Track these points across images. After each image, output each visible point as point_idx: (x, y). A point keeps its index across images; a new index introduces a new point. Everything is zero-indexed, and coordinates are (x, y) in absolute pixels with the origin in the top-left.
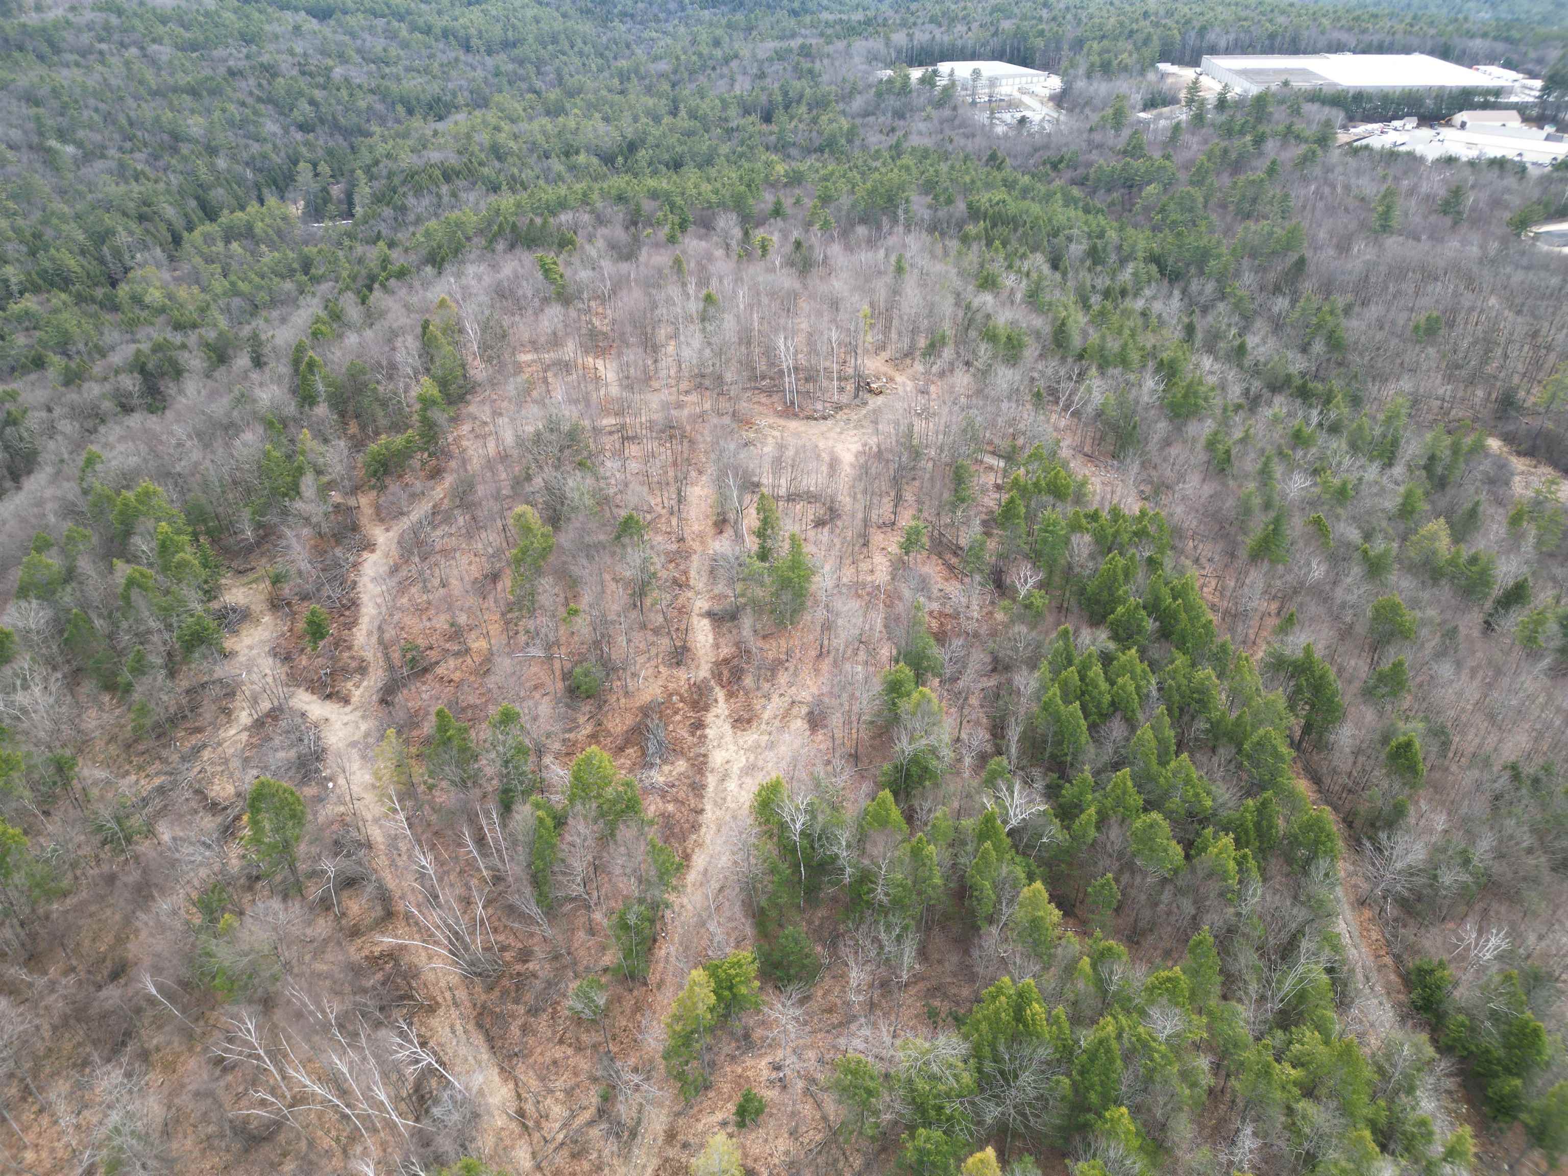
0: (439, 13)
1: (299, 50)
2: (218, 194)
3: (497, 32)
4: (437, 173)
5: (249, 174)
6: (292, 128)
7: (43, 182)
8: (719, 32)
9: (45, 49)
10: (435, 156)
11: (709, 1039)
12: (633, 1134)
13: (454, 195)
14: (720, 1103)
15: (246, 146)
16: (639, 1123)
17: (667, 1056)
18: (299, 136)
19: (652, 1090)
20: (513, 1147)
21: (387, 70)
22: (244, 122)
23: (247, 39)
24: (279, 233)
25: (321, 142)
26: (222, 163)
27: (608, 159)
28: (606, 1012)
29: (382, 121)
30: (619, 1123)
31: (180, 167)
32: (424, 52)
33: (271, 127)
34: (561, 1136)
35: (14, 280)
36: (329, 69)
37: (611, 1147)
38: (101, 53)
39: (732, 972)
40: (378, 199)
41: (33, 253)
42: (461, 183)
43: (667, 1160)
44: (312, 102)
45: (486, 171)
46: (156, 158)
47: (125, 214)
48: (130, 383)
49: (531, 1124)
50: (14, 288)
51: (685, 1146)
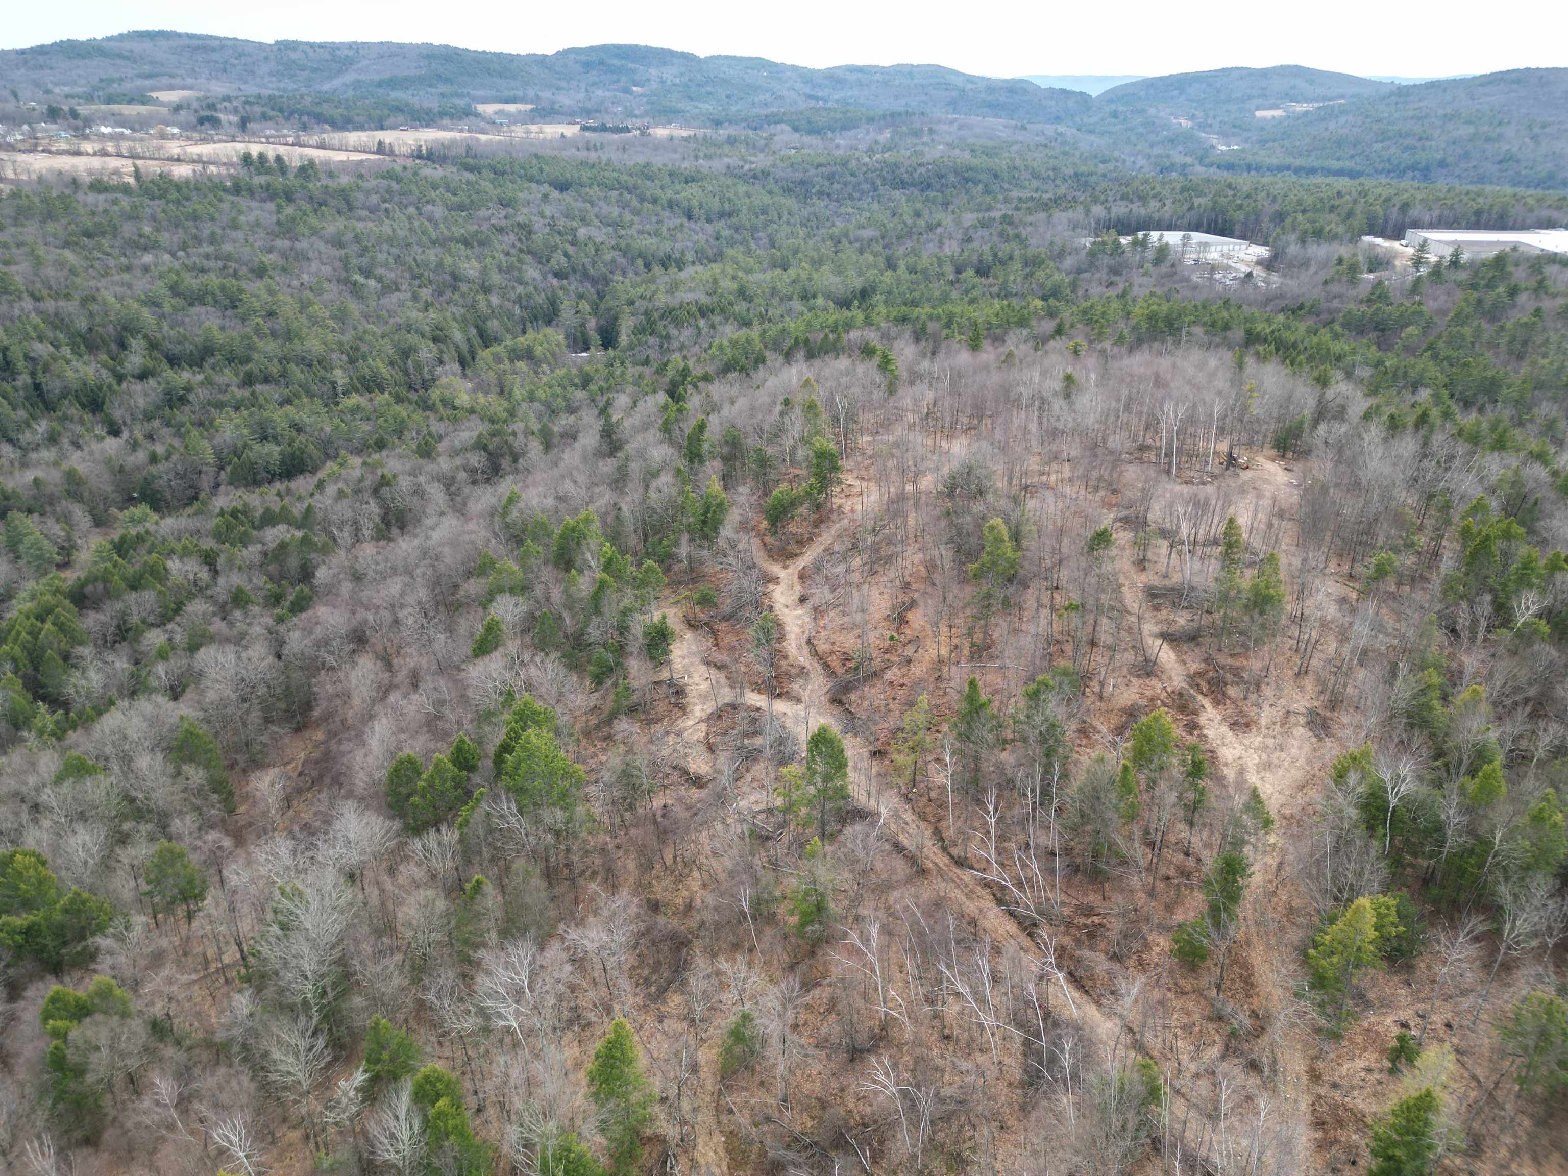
0: (662, 188)
1: (548, 213)
2: (493, 325)
3: (715, 205)
4: (694, 309)
5: (517, 310)
6: (550, 276)
7: (354, 307)
8: (919, 206)
9: (343, 205)
10: (689, 297)
12: (1274, 1071)
13: (713, 327)
14: (1357, 1052)
15: (513, 288)
18: (555, 281)
21: (623, 232)
22: (510, 269)
23: (504, 203)
24: (553, 355)
25: (573, 288)
26: (495, 300)
29: (624, 273)
31: (461, 301)
32: (654, 219)
33: (532, 272)
35: (340, 382)
36: (574, 230)
37: (1253, 1081)
38: (387, 210)
40: (639, 330)
41: (352, 361)
42: (717, 319)
44: (566, 255)
45: (737, 308)
46: (440, 294)
47: (423, 336)
48: (476, 459)
50: (340, 389)
51: (1335, 1086)
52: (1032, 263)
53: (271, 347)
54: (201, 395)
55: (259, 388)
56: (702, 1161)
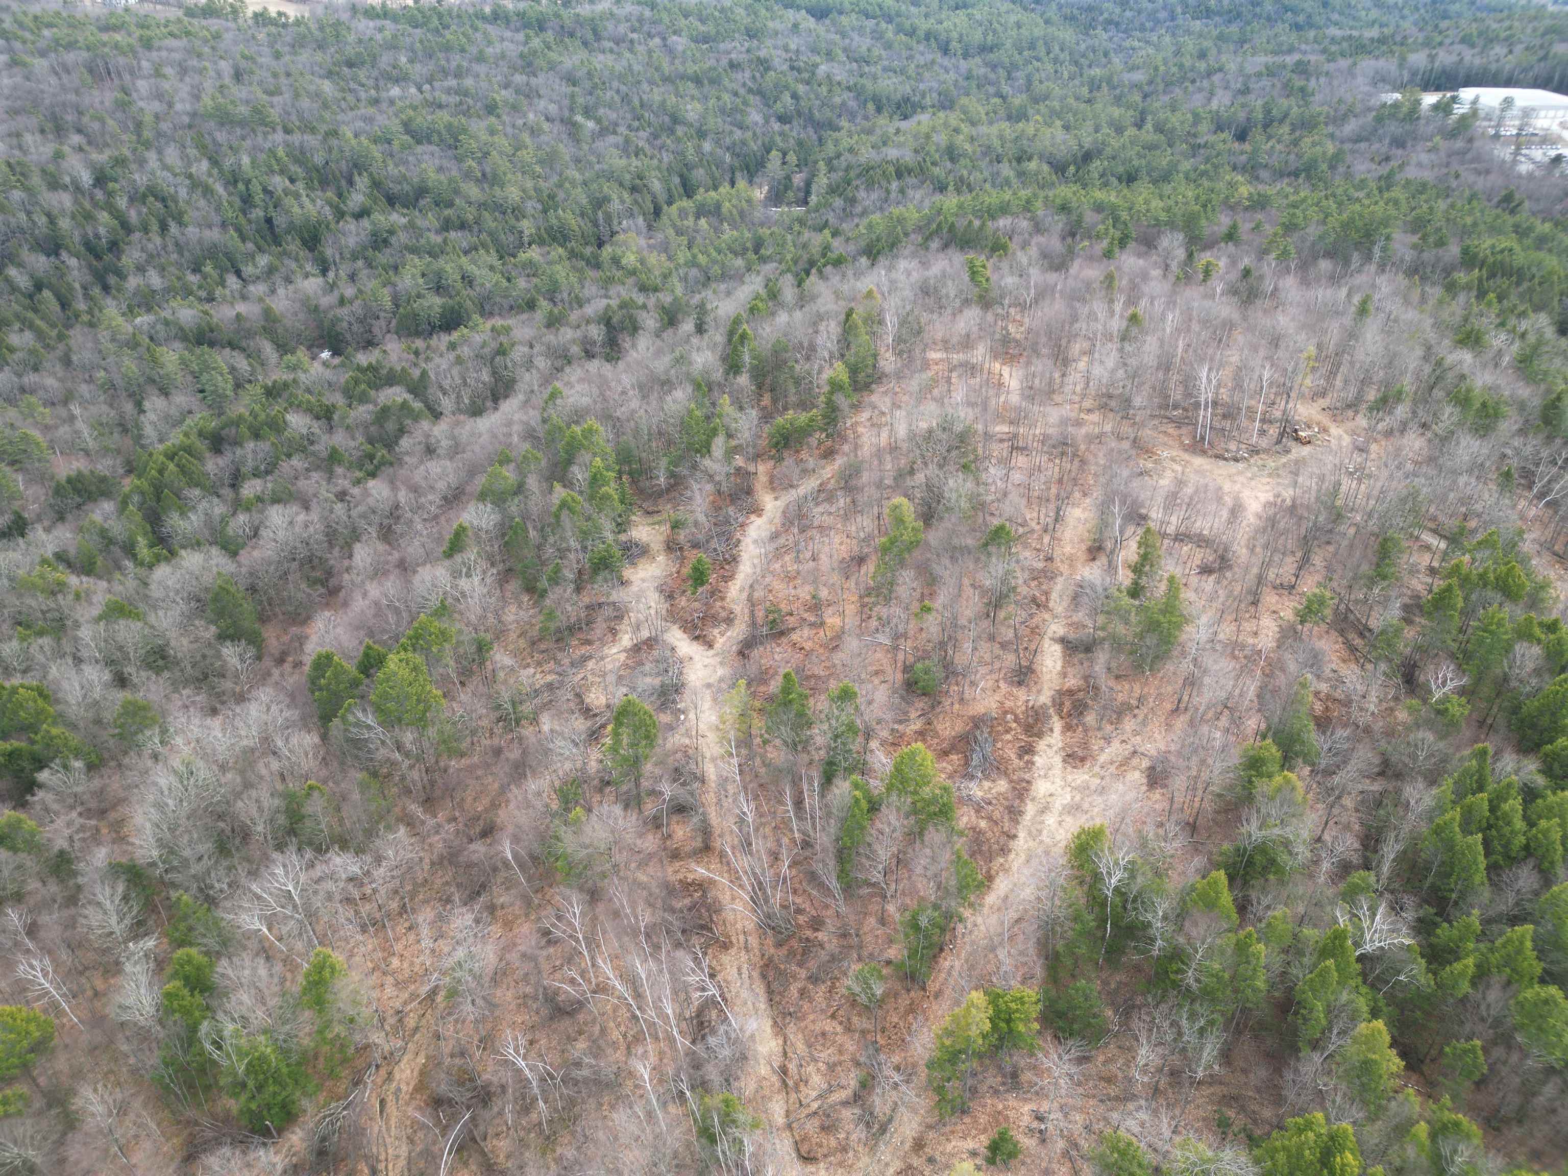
0: (926, 16)
1: (793, 46)
2: (699, 174)
3: (977, 36)
4: (891, 169)
5: (728, 158)
6: (773, 119)
7: (566, 151)
8: (1206, 44)
9: (590, 36)
10: (892, 153)
11: (975, 1064)
12: (883, 1129)
13: (902, 191)
14: (974, 1132)
15: (731, 132)
16: (890, 1120)
17: (930, 1065)
18: (776, 126)
19: (909, 1093)
20: (770, 1099)
21: (866, 69)
22: (735, 110)
23: (751, 34)
24: (742, 214)
25: (794, 133)
26: (707, 146)
27: (1059, 168)
28: (881, 1002)
29: (852, 117)
30: (871, 1114)
31: (672, 147)
32: (905, 53)
33: (755, 117)
34: (815, 1105)
35: (527, 233)
36: (816, 66)
37: (859, 1134)
38: (632, 41)
39: (1013, 1006)
40: (833, 190)
41: (545, 211)
42: (911, 180)
43: (910, 1167)
44: (795, 96)
45: (936, 171)
46: (656, 136)
47: (621, 185)
48: (596, 332)
49: (791, 1083)
50: (526, 239)
51: (931, 1160)
52: (1307, 125)
53: (474, 191)
54: (403, 237)
55: (453, 235)
56: (397, 1076)
